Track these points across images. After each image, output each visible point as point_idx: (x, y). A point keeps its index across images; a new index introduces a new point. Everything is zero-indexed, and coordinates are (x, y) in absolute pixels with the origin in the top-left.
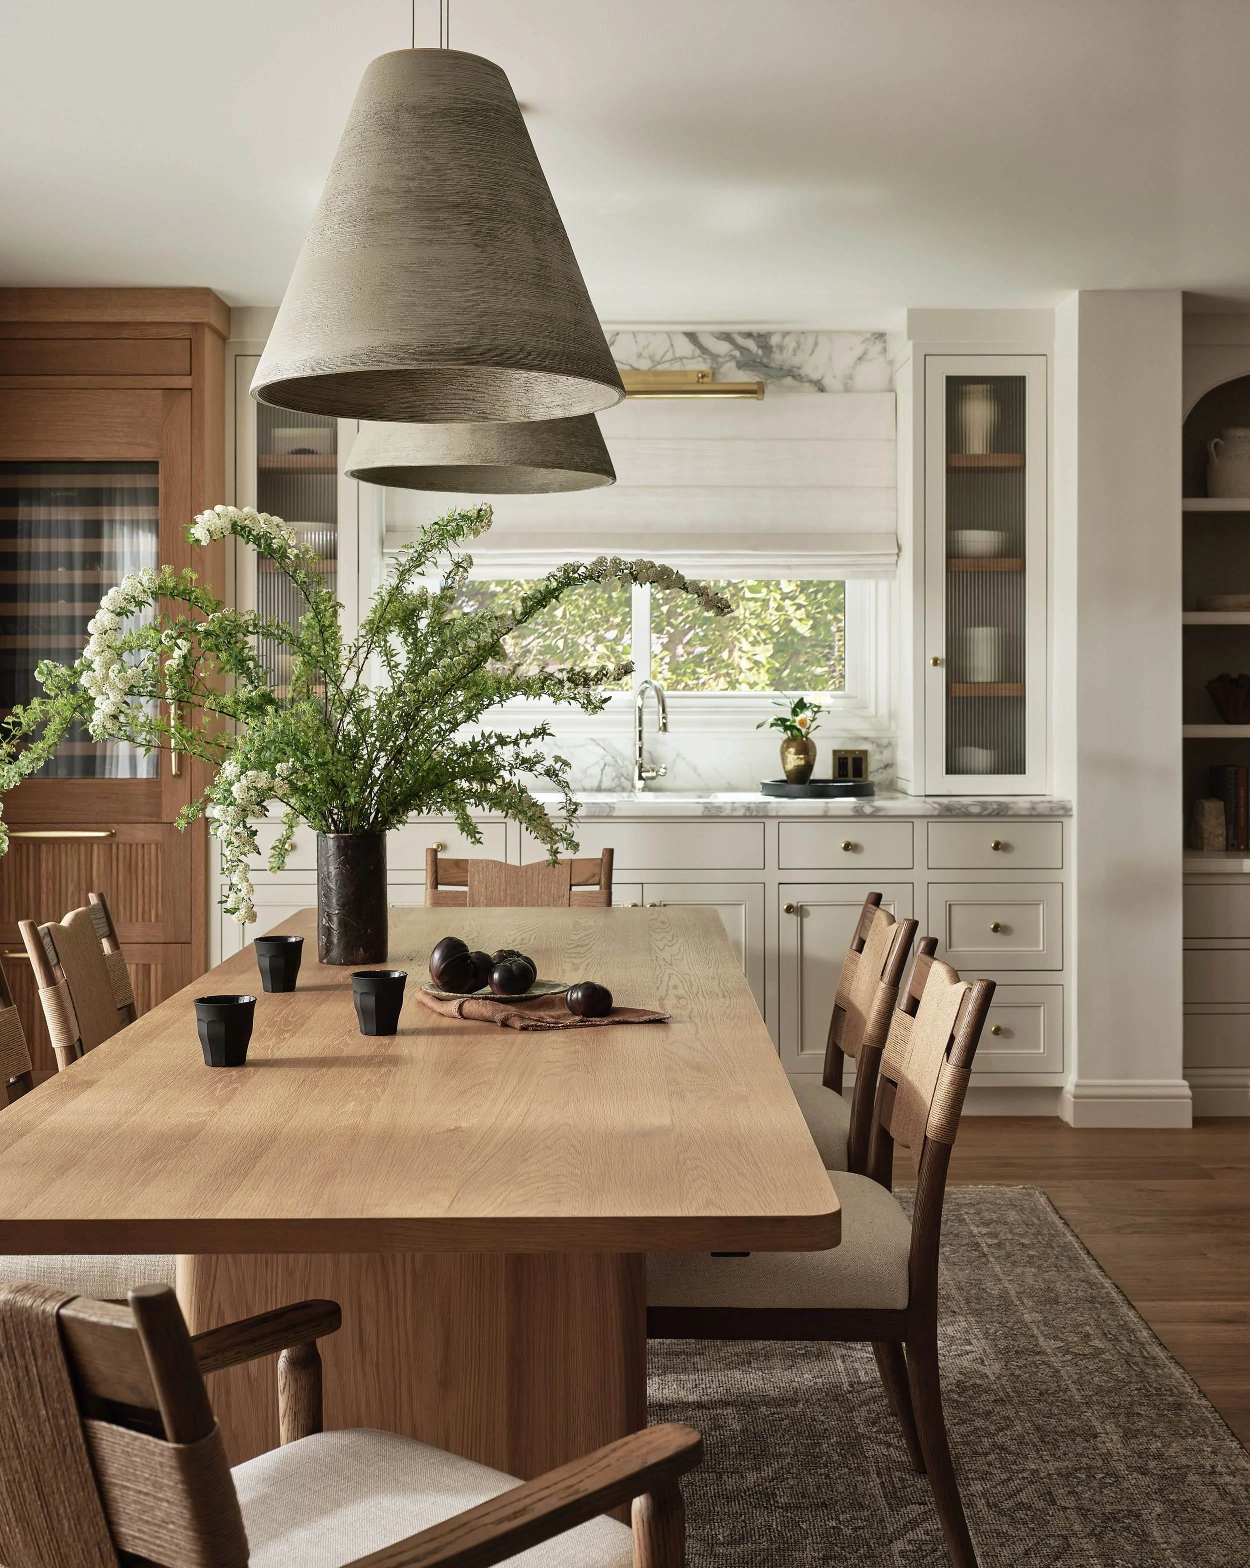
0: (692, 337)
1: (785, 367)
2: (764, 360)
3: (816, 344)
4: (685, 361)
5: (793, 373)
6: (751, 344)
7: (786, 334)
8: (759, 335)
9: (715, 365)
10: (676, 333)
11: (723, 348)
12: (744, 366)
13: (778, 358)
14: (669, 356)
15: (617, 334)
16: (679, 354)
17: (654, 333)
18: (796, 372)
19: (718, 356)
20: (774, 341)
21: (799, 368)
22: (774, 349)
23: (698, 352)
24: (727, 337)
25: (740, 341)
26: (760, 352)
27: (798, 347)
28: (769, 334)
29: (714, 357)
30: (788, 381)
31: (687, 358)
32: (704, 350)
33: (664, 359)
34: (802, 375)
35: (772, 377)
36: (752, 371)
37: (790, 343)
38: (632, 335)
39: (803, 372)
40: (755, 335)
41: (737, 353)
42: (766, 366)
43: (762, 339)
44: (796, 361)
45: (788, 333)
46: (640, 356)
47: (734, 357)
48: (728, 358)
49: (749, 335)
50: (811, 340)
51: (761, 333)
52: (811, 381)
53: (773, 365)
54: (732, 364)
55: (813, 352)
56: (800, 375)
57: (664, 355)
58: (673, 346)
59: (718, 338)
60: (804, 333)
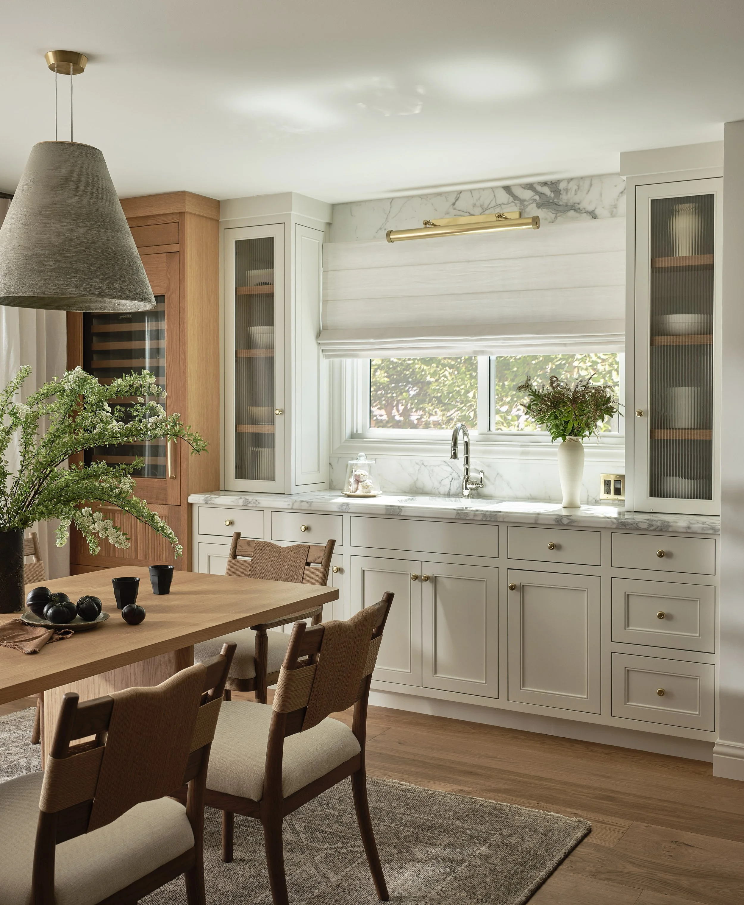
0: (507, 189)
1: (569, 204)
2: (555, 200)
3: (591, 185)
4: (503, 206)
5: (575, 208)
6: (546, 190)
7: (570, 180)
8: (552, 183)
9: (522, 207)
10: (497, 187)
11: (527, 194)
12: (542, 205)
13: (564, 198)
14: (493, 204)
15: (461, 192)
16: (499, 202)
17: (483, 189)
18: (577, 206)
19: (525, 200)
20: (562, 186)
21: (579, 204)
22: (561, 192)
23: (511, 199)
24: (530, 187)
25: (539, 188)
26: (552, 195)
27: (578, 189)
28: (559, 181)
29: (522, 201)
30: (572, 213)
31: (504, 204)
32: (515, 197)
33: (490, 207)
34: (581, 208)
35: (561, 211)
36: (547, 208)
37: (573, 186)
38: (469, 193)
39: (581, 206)
40: (549, 183)
41: (537, 197)
42: (556, 204)
43: (553, 185)
44: (577, 199)
45: (572, 179)
46: (474, 205)
47: (535, 200)
48: (531, 202)
49: (545, 184)
50: (587, 182)
51: (553, 182)
52: (587, 212)
53: (561, 203)
54: (534, 205)
55: (589, 191)
56: (579, 209)
57: (490, 203)
58: (495, 197)
59: (524, 188)
60: (582, 178)
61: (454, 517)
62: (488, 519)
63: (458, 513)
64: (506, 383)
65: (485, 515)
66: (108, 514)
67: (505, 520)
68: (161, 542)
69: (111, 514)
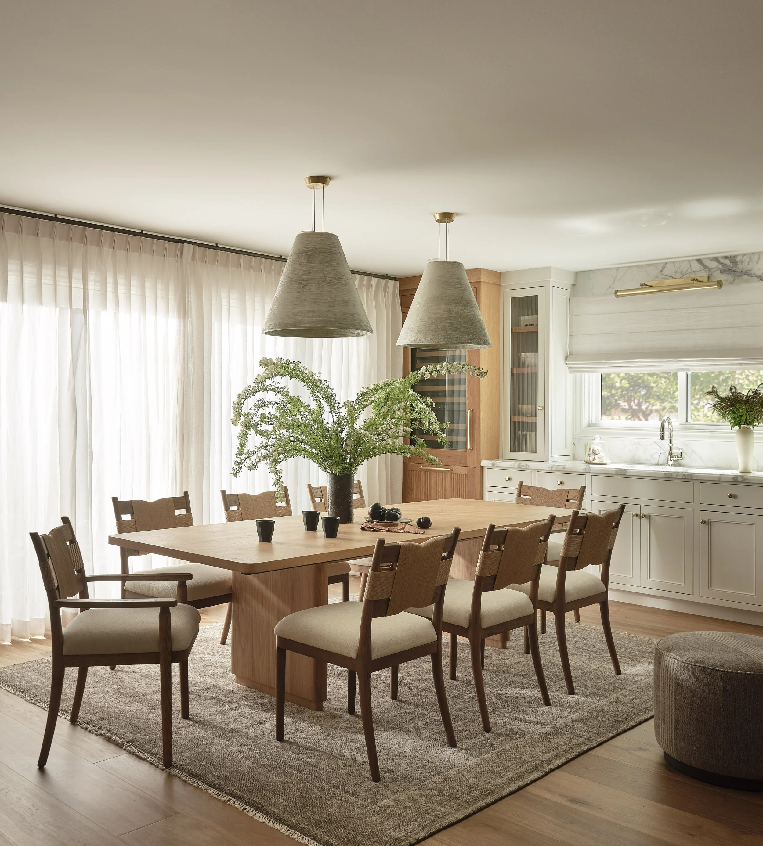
0: (699, 261)
1: (744, 271)
2: (734, 268)
3: (759, 258)
4: (696, 272)
5: (748, 273)
6: (727, 262)
7: (744, 255)
8: (731, 257)
9: (710, 273)
10: (692, 260)
11: (714, 265)
12: (724, 272)
13: (740, 267)
14: (689, 271)
15: (666, 264)
16: (693, 270)
17: (682, 261)
18: (749, 272)
19: (712, 269)
20: (738, 259)
21: (750, 271)
22: (738, 263)
23: (702, 268)
24: (716, 259)
25: (722, 261)
26: (732, 265)
27: (750, 261)
28: (736, 256)
29: (710, 269)
30: (745, 277)
31: (697, 271)
32: (705, 267)
33: (686, 273)
34: (752, 273)
35: (737, 276)
36: (728, 274)
37: (746, 259)
38: (673, 263)
39: (752, 272)
40: (729, 257)
41: (721, 267)
42: (734, 271)
43: (733, 259)
44: (749, 267)
45: (745, 254)
46: (676, 272)
47: (719, 268)
48: (716, 269)
49: (726, 257)
50: (756, 257)
51: (732, 256)
52: (757, 276)
53: (738, 270)
54: (719, 272)
55: (758, 262)
56: (751, 274)
57: (687, 271)
58: (691, 266)
59: (711, 260)
60: (753, 254)
61: (662, 476)
62: (687, 478)
63: (665, 473)
64: (697, 387)
65: (684, 475)
66: (427, 472)
67: (698, 479)
68: (462, 491)
69: (429, 473)
